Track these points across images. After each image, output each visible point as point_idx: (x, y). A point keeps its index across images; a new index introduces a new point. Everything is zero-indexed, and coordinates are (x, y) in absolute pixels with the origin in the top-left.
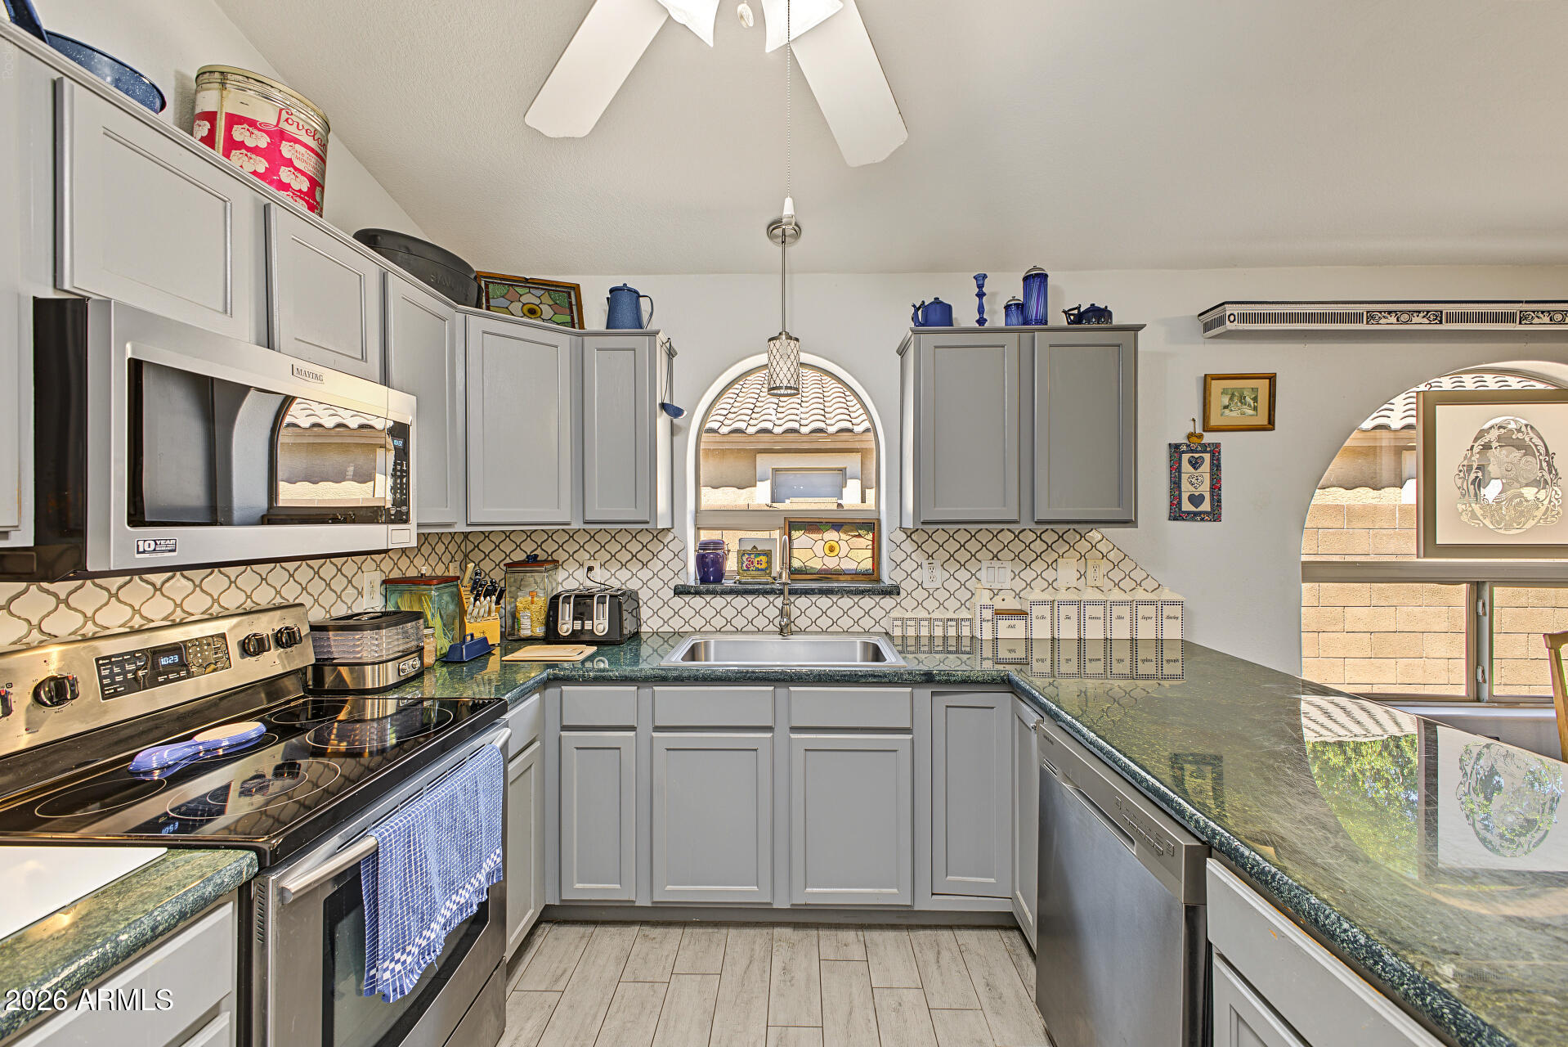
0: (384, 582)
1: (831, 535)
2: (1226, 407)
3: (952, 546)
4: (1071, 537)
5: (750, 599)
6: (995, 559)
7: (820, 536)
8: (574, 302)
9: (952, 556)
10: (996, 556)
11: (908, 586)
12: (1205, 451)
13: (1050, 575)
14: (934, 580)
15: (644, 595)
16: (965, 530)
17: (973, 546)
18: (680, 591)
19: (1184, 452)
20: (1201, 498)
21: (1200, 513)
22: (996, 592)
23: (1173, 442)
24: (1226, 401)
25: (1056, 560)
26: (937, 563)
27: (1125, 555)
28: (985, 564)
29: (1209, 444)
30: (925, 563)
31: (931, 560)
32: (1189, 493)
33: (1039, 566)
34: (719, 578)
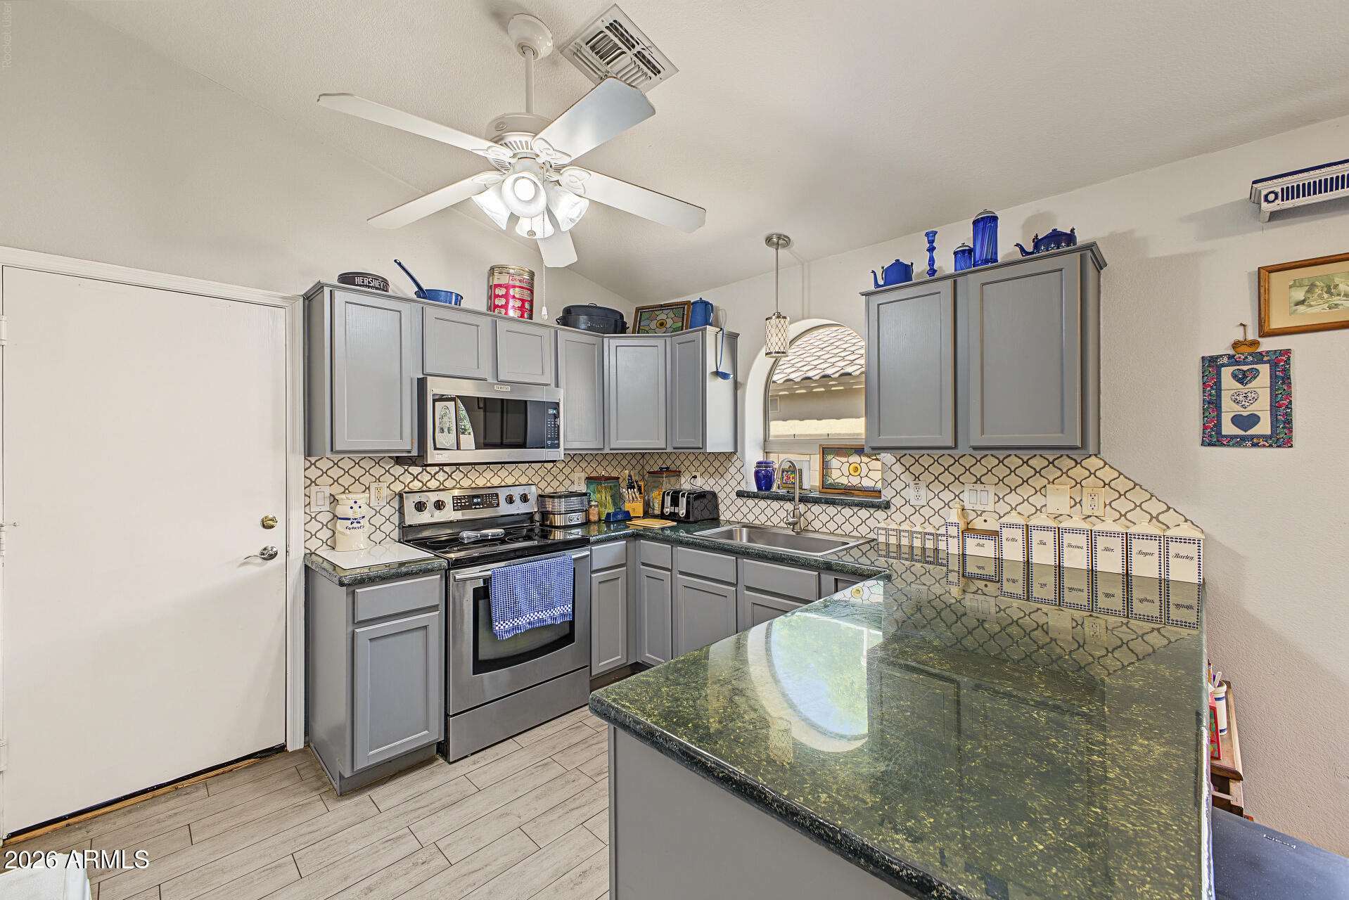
0: (588, 478)
1: (855, 459)
2: (1302, 303)
3: (936, 469)
4: (1066, 463)
5: (782, 504)
6: (979, 482)
7: (846, 459)
8: (686, 313)
9: (937, 478)
10: (980, 480)
11: (897, 501)
12: (1261, 362)
13: (1038, 500)
14: (920, 498)
15: (721, 496)
16: (949, 455)
17: (957, 470)
18: (740, 494)
19: (1224, 365)
20: (1254, 420)
21: (1252, 437)
22: (979, 513)
23: (1207, 354)
24: (1300, 294)
25: (1045, 486)
26: (922, 485)
27: (1136, 484)
28: (967, 487)
29: (1267, 352)
30: (912, 484)
31: (917, 481)
32: (1233, 414)
33: (1026, 491)
34: (769, 487)
